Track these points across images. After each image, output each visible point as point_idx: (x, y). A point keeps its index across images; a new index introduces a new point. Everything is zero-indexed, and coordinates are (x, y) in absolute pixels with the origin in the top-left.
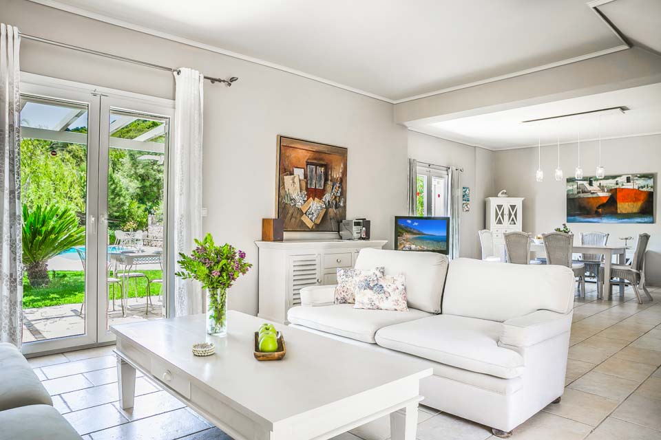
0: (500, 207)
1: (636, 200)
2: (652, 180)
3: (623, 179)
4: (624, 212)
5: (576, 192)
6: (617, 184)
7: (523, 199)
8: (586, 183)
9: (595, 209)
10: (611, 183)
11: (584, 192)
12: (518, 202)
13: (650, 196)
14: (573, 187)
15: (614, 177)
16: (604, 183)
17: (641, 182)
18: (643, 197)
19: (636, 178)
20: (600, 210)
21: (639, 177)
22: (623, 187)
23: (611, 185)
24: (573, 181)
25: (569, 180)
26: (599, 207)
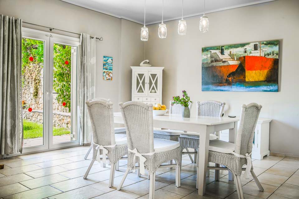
0: (141, 76)
1: (263, 68)
2: (278, 47)
3: (250, 48)
4: (251, 80)
5: (210, 61)
6: (245, 52)
7: (163, 68)
8: (218, 52)
9: (225, 77)
10: (239, 52)
11: (216, 61)
12: (158, 71)
13: (276, 63)
14: (207, 56)
15: (243, 45)
16: (234, 51)
17: (269, 49)
18: (270, 64)
19: (263, 45)
20: (230, 78)
21: (266, 44)
22: (251, 55)
23: (240, 53)
24: (207, 50)
25: (205, 50)
26: (229, 76)
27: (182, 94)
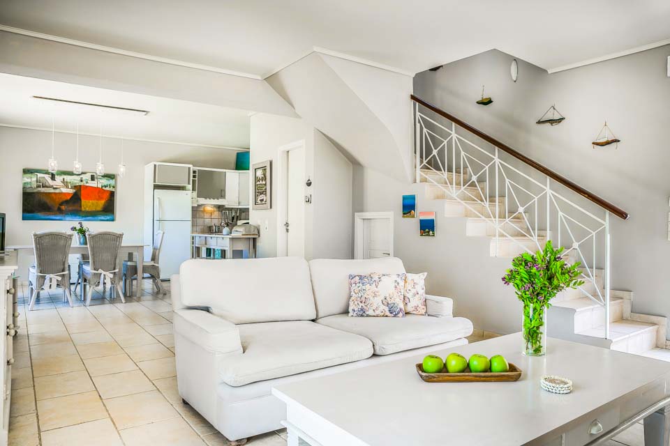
1: (100, 198)
2: (114, 180)
3: (87, 177)
4: (87, 209)
5: (35, 186)
6: (82, 181)
8: (48, 177)
9: (57, 205)
10: (75, 180)
11: (44, 186)
13: (112, 194)
14: (32, 180)
16: (68, 178)
17: (105, 182)
18: (106, 196)
19: (100, 177)
20: (63, 207)
21: (103, 177)
22: (87, 185)
23: (76, 182)
24: (32, 173)
25: (26, 171)
26: (61, 204)
27: (79, 225)
